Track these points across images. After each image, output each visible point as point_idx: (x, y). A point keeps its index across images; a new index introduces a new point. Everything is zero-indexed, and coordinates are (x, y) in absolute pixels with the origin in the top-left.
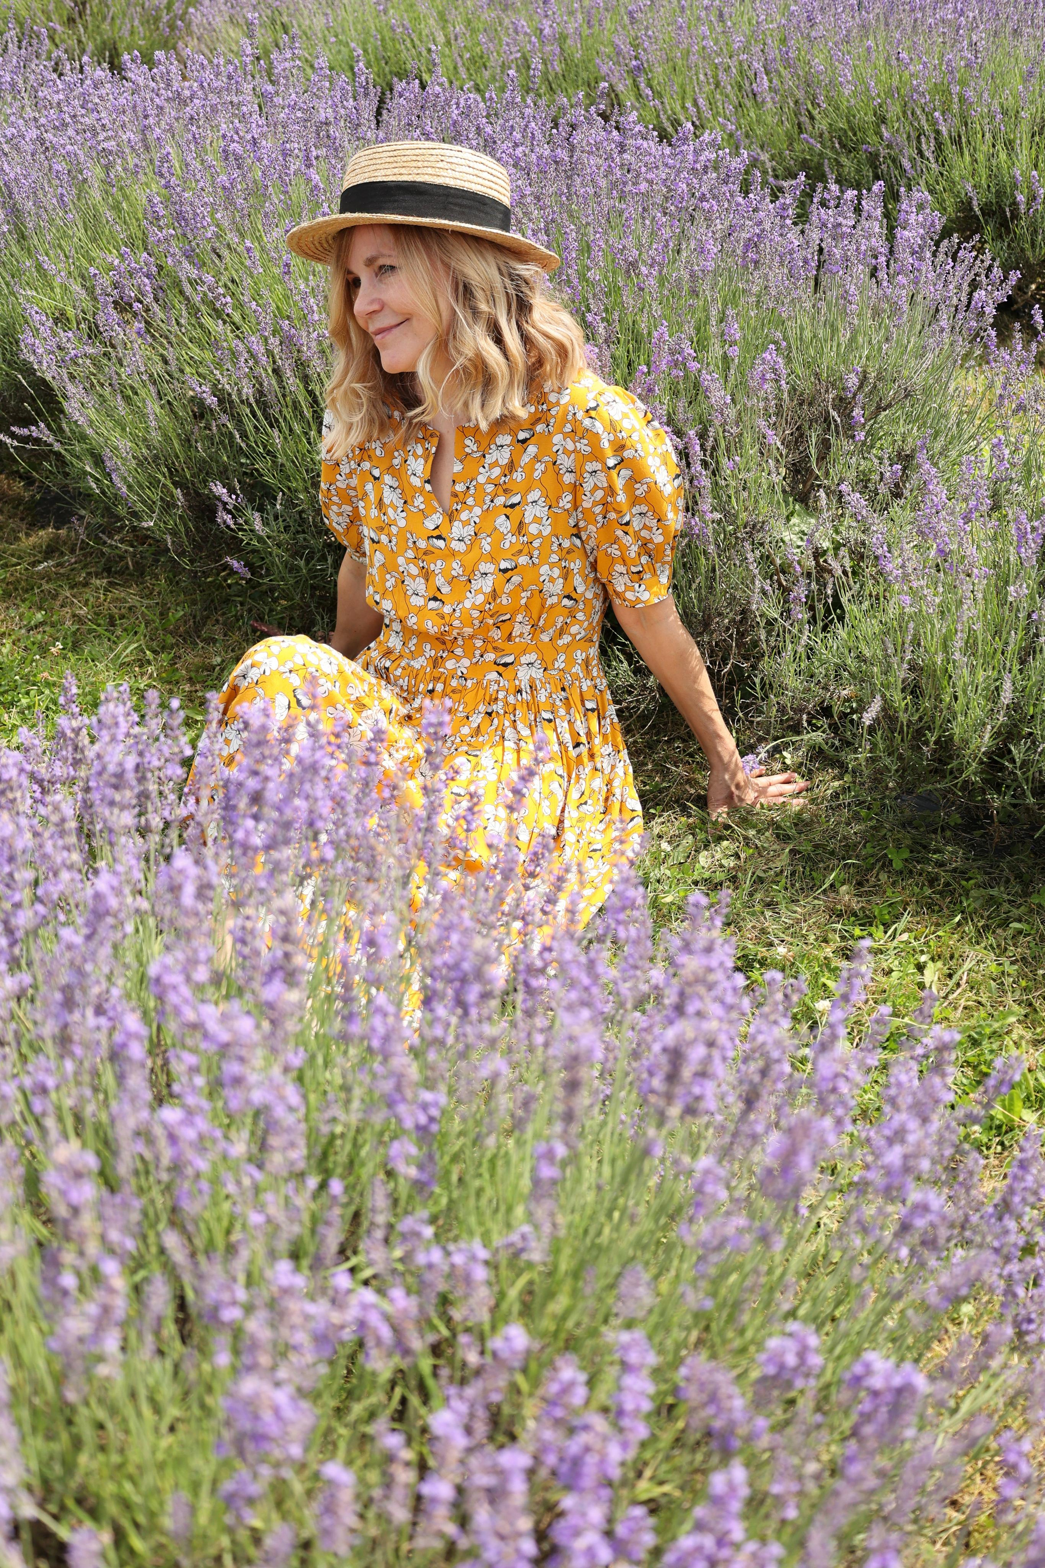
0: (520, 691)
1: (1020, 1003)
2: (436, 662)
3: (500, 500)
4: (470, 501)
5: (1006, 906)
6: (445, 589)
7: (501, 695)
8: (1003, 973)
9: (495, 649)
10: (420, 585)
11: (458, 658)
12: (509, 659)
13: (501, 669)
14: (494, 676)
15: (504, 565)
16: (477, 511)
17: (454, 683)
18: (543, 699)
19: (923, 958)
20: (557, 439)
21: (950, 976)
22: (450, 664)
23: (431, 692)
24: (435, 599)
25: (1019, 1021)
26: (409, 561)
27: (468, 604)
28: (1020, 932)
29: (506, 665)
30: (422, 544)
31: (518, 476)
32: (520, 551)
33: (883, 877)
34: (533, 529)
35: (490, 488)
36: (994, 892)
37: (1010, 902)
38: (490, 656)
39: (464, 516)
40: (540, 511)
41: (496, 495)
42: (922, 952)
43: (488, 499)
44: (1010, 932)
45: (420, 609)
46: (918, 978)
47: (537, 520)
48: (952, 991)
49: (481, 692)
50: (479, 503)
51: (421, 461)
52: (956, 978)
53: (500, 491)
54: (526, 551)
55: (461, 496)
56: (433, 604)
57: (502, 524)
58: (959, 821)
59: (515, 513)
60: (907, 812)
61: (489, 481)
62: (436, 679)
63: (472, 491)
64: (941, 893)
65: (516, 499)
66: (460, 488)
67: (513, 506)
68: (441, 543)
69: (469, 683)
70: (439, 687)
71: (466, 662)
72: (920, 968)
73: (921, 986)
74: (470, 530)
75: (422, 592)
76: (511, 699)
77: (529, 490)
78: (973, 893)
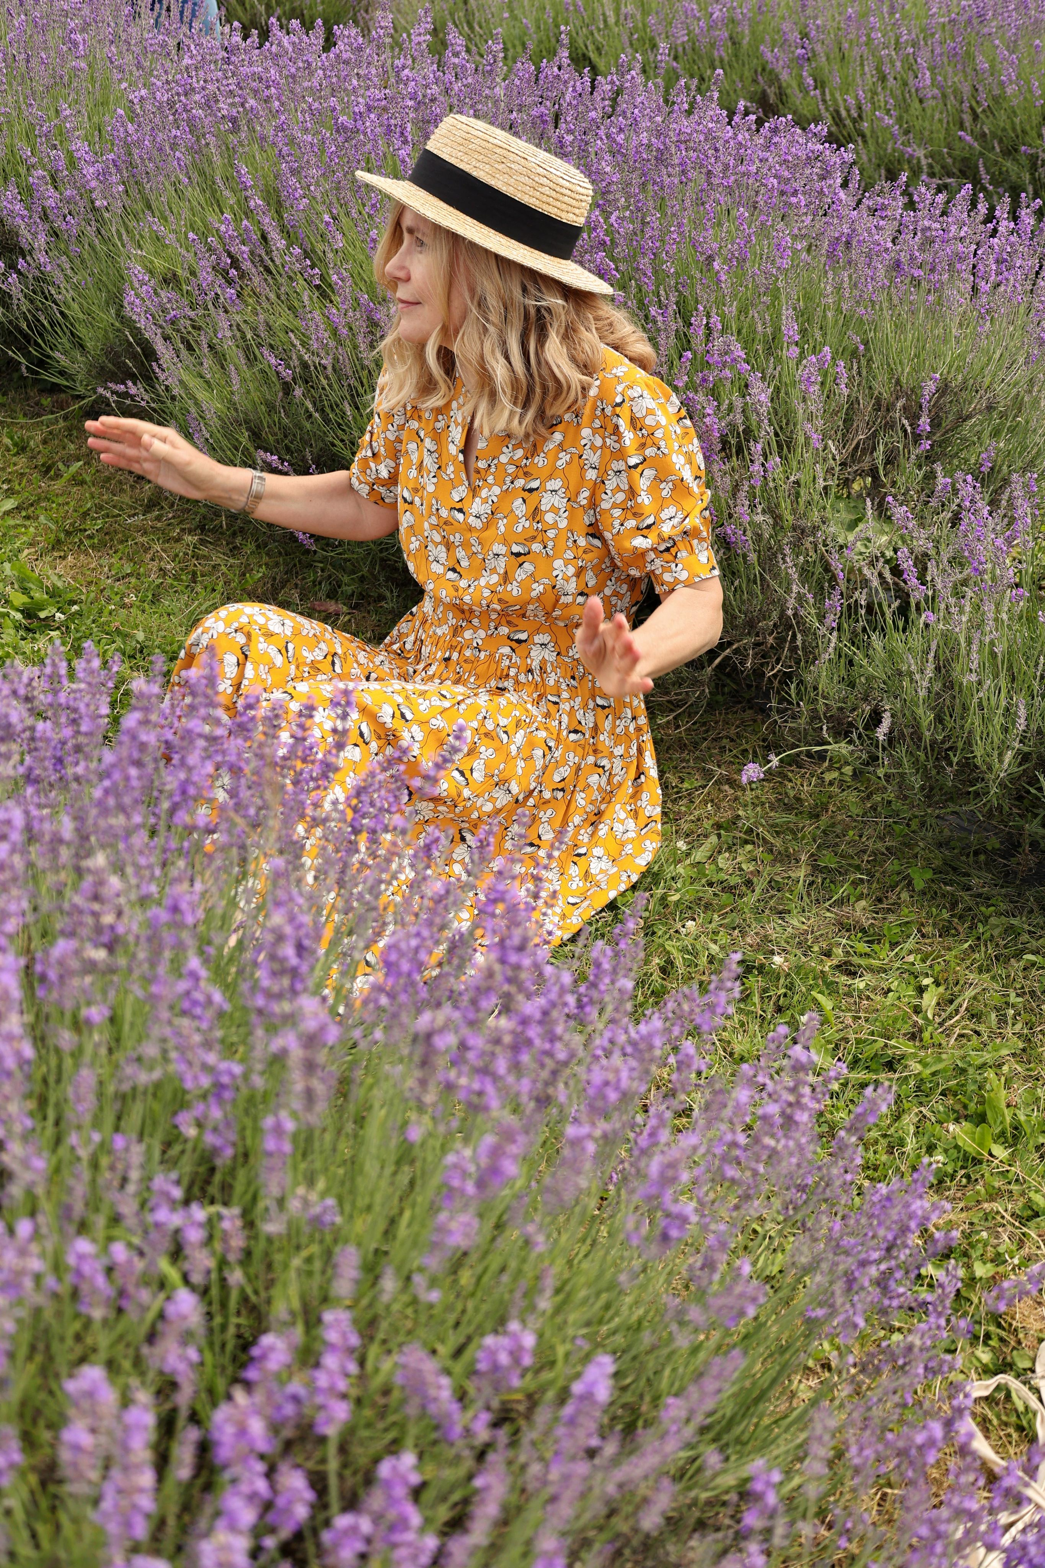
0: (530, 671)
1: (1020, 1036)
2: (456, 631)
3: (519, 483)
4: (490, 479)
5: (1025, 937)
6: (465, 563)
7: (512, 673)
8: (1007, 1003)
9: (509, 623)
10: (441, 552)
11: (475, 629)
12: (523, 636)
13: (514, 645)
14: (506, 650)
15: (516, 549)
16: (497, 490)
17: (468, 653)
18: (552, 683)
19: (927, 981)
20: (586, 432)
21: (951, 1002)
22: (468, 634)
23: (447, 660)
24: (454, 570)
25: (1014, 1055)
26: (434, 527)
27: (483, 582)
28: (1033, 964)
29: (519, 641)
30: (444, 513)
31: (539, 461)
32: (534, 538)
33: (905, 895)
34: (549, 518)
35: (511, 469)
36: (1014, 921)
37: (1030, 932)
38: (504, 630)
39: (484, 493)
40: (559, 501)
41: (517, 477)
42: (927, 975)
43: (509, 479)
44: (1022, 964)
45: (439, 577)
46: (915, 1002)
47: (554, 510)
48: (950, 1017)
49: (493, 666)
50: (500, 483)
51: (460, 429)
52: (956, 1003)
53: (521, 473)
54: (539, 538)
55: (483, 473)
56: (451, 575)
57: (519, 507)
58: (997, 846)
59: (533, 498)
60: (947, 832)
61: (511, 461)
62: (452, 648)
63: (493, 470)
64: (961, 918)
65: (535, 484)
66: (482, 464)
67: (531, 490)
68: (460, 517)
69: (482, 655)
70: (455, 656)
71: (482, 633)
72: (921, 990)
73: (917, 1010)
74: (487, 508)
75: (442, 561)
76: (522, 678)
77: (550, 477)
78: (993, 920)
